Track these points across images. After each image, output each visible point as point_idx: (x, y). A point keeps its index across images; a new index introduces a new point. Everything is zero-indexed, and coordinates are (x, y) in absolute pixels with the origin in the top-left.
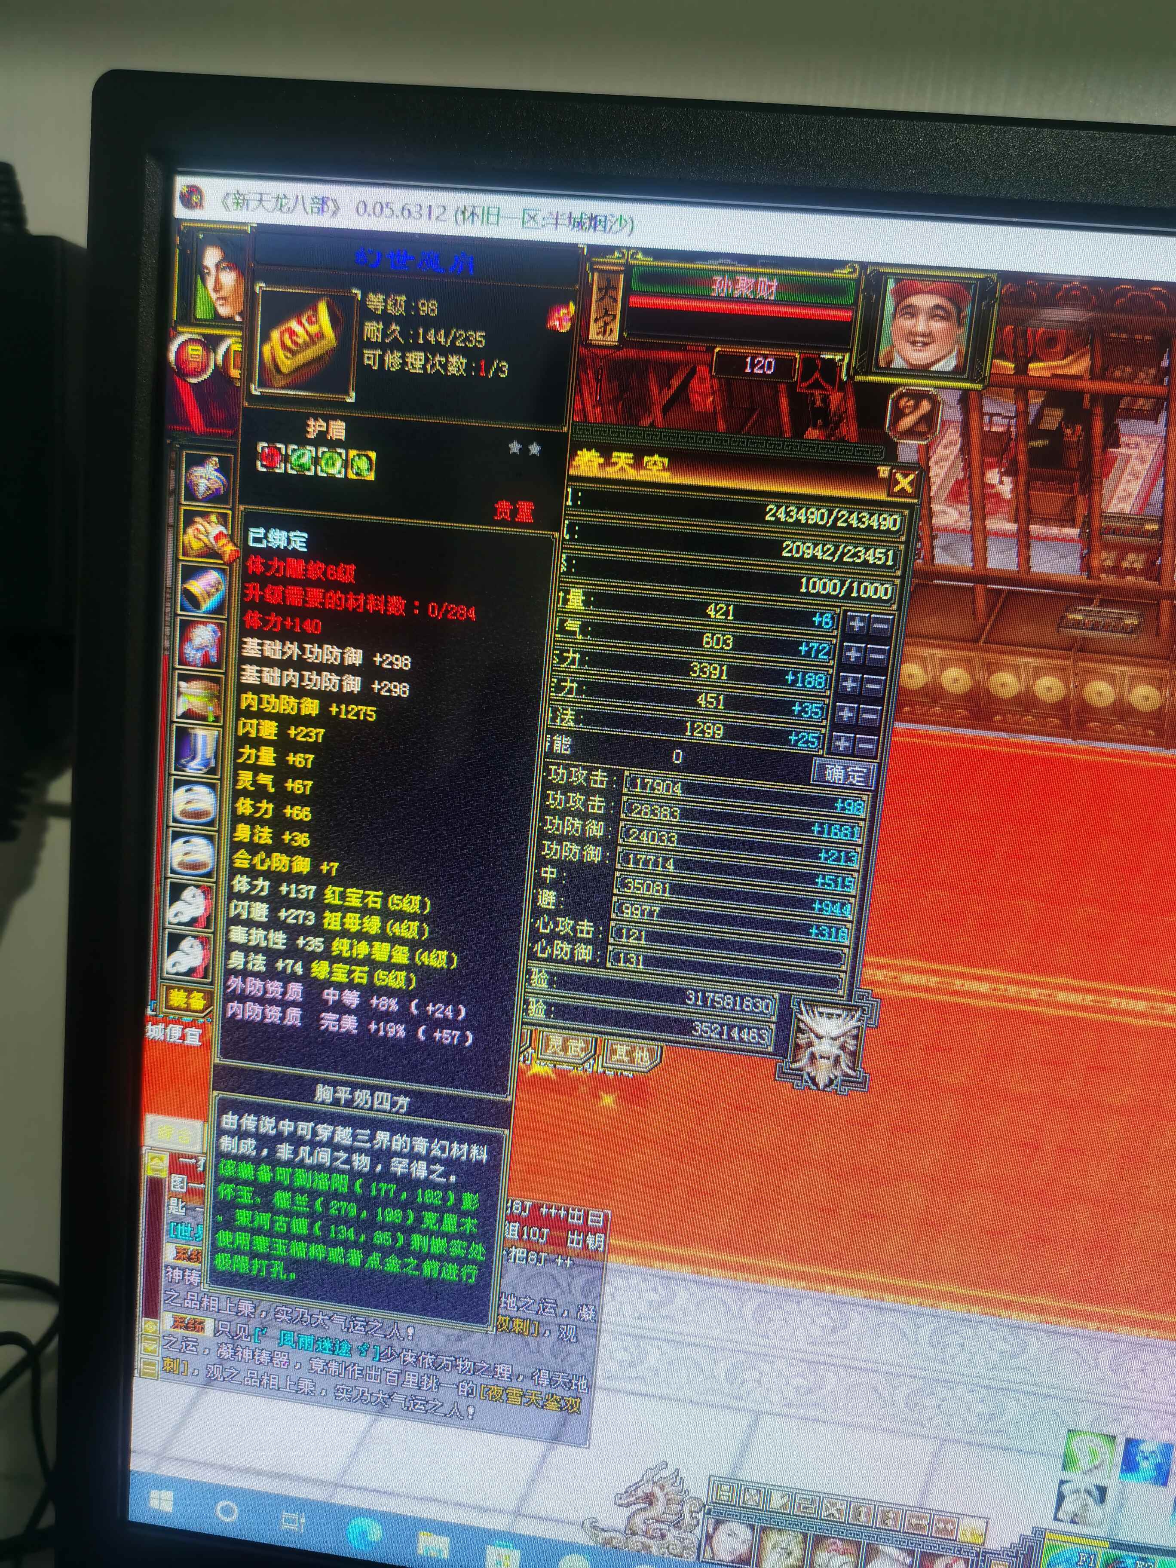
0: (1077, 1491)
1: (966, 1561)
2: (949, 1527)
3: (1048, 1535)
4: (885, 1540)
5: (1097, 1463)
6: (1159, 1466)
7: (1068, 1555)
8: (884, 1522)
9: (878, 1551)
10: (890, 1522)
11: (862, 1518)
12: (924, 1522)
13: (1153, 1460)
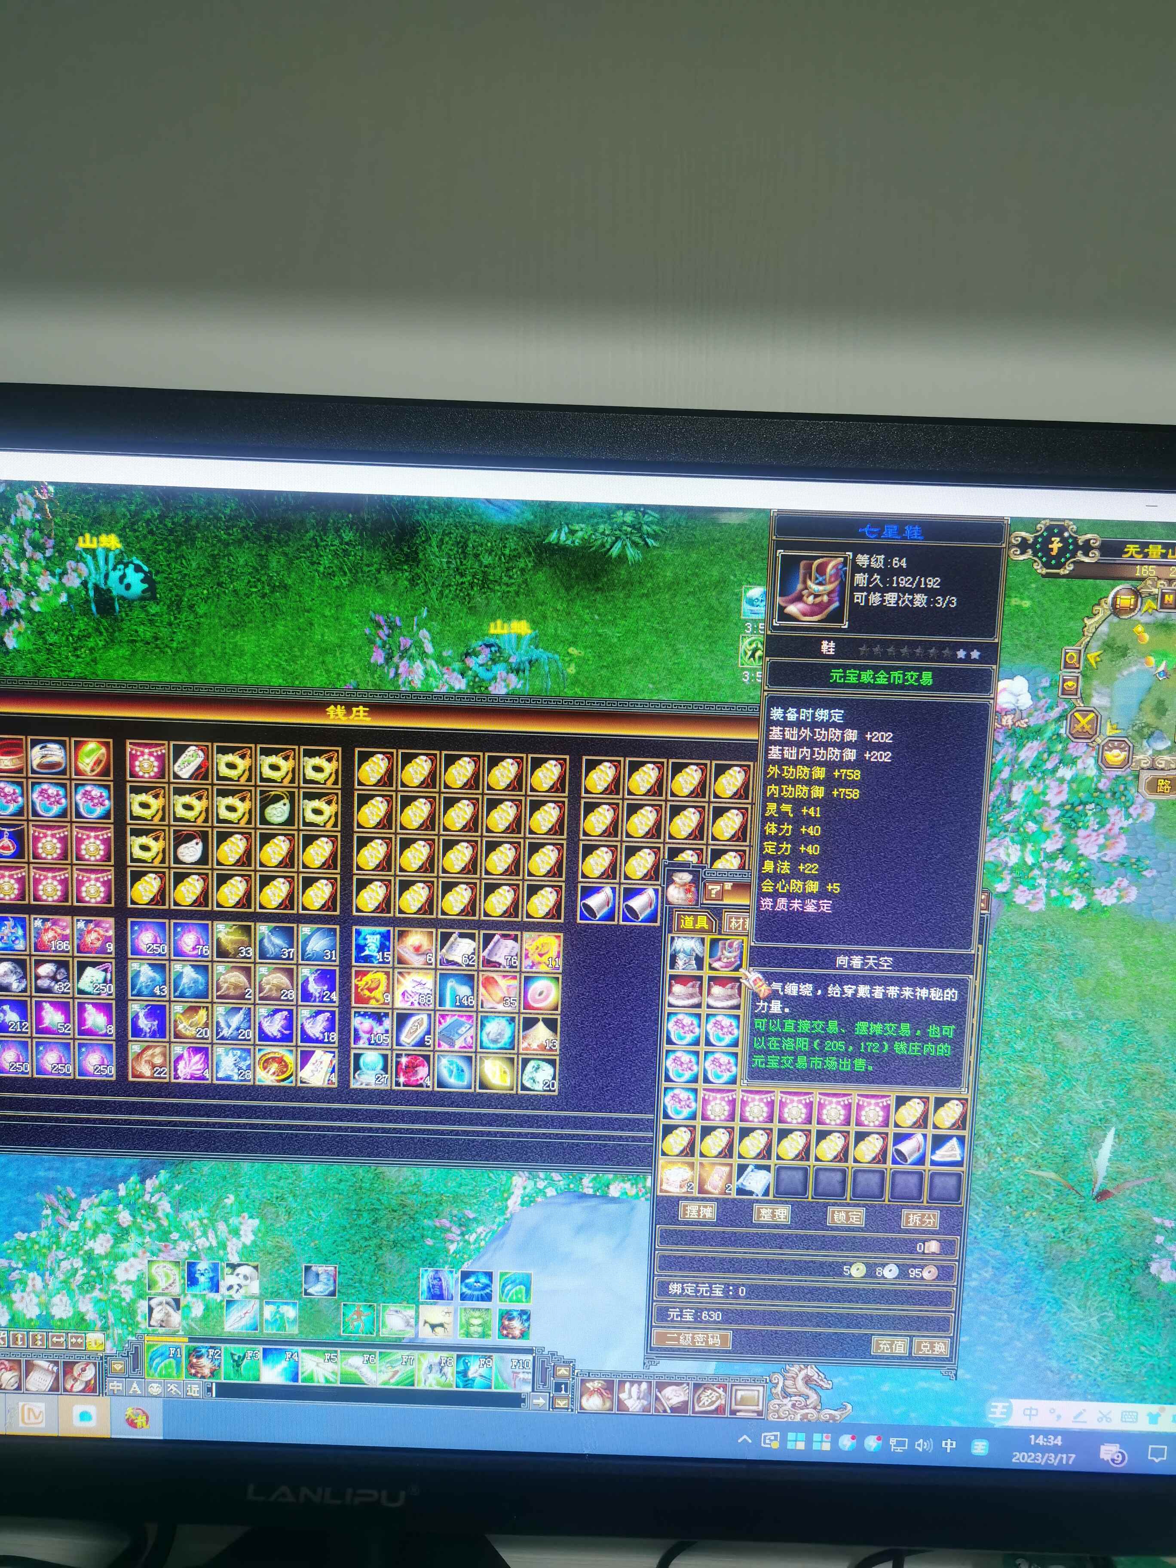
0: (161, 1304)
1: (95, 1364)
2: (79, 1340)
3: (147, 1338)
4: (38, 1357)
5: (171, 1281)
6: (212, 1279)
7: (161, 1351)
8: (34, 1343)
9: (33, 1365)
10: (39, 1343)
11: (20, 1343)
12: (62, 1340)
13: (207, 1275)
